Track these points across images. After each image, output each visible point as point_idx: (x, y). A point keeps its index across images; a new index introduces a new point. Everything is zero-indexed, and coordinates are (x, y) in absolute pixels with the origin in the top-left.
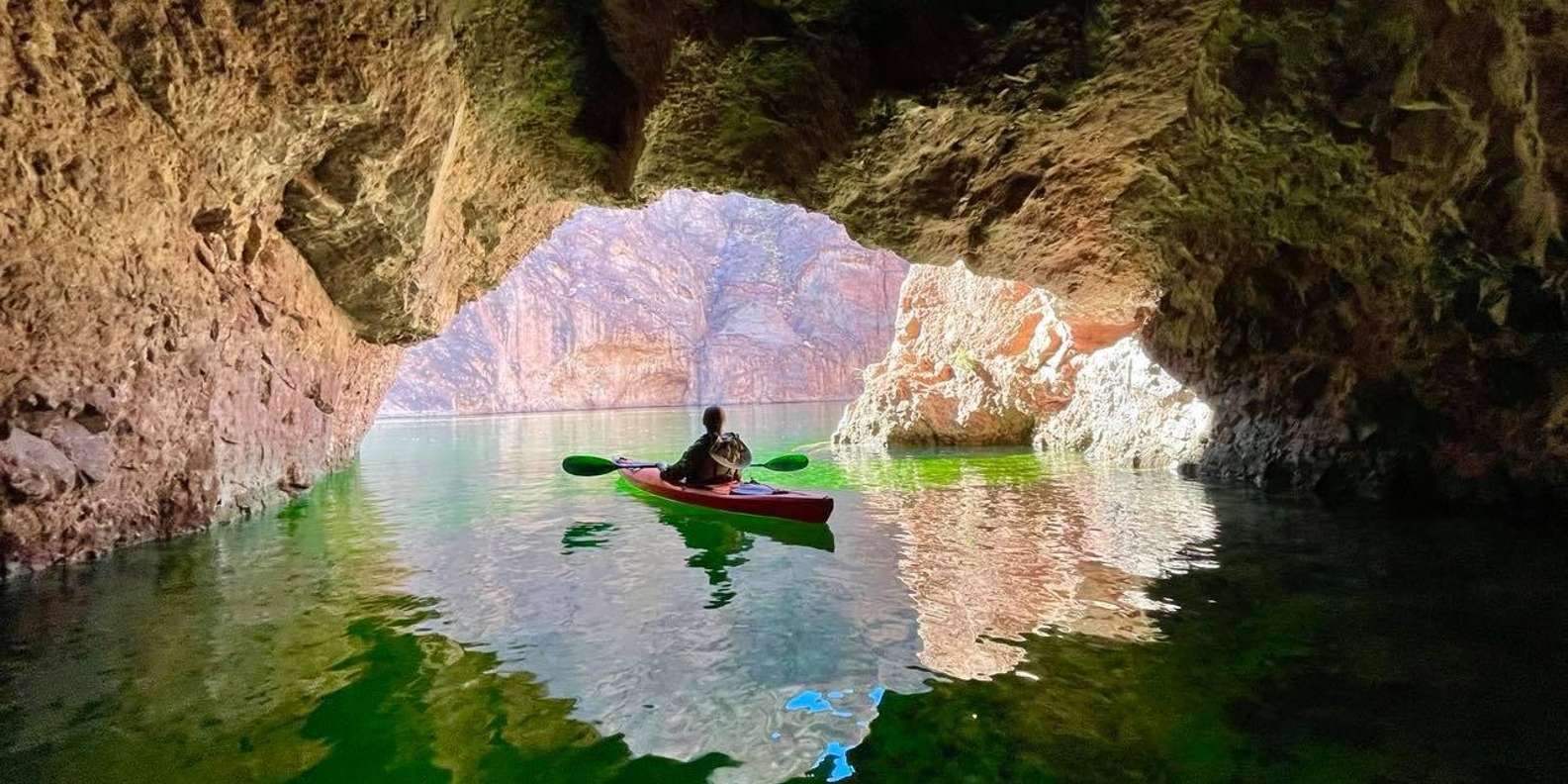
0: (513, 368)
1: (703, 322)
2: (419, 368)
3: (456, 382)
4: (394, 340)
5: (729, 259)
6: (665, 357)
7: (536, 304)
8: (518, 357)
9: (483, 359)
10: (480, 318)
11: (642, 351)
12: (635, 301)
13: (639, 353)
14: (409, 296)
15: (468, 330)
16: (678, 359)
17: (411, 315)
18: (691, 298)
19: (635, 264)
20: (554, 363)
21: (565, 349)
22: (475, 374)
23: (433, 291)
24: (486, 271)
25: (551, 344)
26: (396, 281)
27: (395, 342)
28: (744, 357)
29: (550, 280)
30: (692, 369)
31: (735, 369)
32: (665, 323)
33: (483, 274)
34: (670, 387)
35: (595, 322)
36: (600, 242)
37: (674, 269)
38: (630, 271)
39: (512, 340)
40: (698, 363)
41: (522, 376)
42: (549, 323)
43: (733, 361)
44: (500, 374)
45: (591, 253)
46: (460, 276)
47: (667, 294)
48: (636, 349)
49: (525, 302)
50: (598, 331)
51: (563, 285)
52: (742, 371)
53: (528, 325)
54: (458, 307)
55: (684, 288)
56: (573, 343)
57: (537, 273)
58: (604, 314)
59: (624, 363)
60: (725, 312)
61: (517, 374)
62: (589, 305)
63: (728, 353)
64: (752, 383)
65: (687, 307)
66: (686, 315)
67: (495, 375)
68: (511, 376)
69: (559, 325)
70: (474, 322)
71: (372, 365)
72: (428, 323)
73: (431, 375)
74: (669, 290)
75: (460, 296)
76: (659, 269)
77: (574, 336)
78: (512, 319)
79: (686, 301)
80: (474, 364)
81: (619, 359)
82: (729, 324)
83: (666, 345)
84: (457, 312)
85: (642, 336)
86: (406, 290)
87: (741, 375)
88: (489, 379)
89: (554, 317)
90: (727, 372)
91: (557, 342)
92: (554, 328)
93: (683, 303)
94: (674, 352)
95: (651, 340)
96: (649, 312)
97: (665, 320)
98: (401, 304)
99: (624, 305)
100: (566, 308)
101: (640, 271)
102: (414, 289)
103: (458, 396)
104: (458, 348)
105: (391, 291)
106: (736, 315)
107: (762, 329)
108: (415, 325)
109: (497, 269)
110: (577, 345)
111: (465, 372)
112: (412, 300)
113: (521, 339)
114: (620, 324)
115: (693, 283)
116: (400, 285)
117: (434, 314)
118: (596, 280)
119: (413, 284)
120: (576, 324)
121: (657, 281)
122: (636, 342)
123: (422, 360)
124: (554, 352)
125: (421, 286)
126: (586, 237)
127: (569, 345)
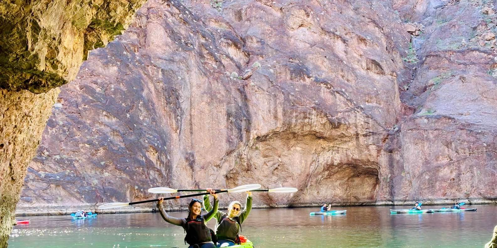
0: (187, 159)
1: (397, 103)
2: (95, 158)
3: (131, 174)
4: (26, 85)
5: (431, 24)
6: (352, 144)
7: (210, 88)
8: (192, 147)
9: (156, 150)
10: (153, 105)
11: (324, 138)
12: (317, 81)
13: (321, 141)
14: (33, 36)
15: (141, 118)
16: (367, 146)
17: (36, 56)
18: (382, 73)
19: (317, 37)
20: (229, 153)
21: (241, 138)
22: (149, 165)
23: (55, 32)
24: (109, 12)
25: (224, 131)
26: (19, 19)
27: (27, 88)
28: (448, 144)
29: (225, 61)
30: (383, 160)
31: (437, 158)
32: (352, 106)
33: (105, 16)
34: (357, 181)
35: (272, 107)
36: (279, 14)
37: (362, 40)
38: (312, 46)
39: (185, 126)
40: (391, 151)
41: (197, 167)
42: (223, 109)
43: (434, 148)
44: (174, 166)
45: (267, 27)
46: (83, 17)
47: (353, 70)
48: (318, 137)
49: (199, 86)
50: (276, 117)
51: (239, 67)
52: (446, 161)
53: (201, 112)
54: (85, 52)
55: (374, 62)
56: (248, 131)
57: (211, 54)
58: (282, 97)
59: (304, 153)
60: (425, 89)
61: (191, 165)
62: (265, 88)
63: (428, 139)
64: (459, 175)
65: (378, 85)
66: (377, 95)
67: (169, 167)
68: (185, 168)
69: (234, 110)
70: (148, 110)
71: (13, 118)
72: (55, 67)
73: (106, 166)
74: (356, 66)
75: (86, 42)
76: (344, 41)
77: (249, 122)
78: (185, 105)
79: (377, 77)
80: (147, 154)
81: (298, 149)
82: (429, 104)
83: (352, 131)
84: (85, 59)
85: (324, 120)
86: (29, 28)
87: (444, 166)
88: (163, 169)
89: (229, 103)
90: (427, 162)
91: (231, 130)
92: (229, 115)
93: (374, 80)
94: (361, 139)
95: (335, 125)
96: (332, 93)
97: (351, 101)
98: (25, 43)
99: (305, 86)
100: (242, 92)
101: (324, 46)
102: (36, 28)
103: (132, 188)
104: (133, 138)
105: (15, 30)
106: (439, 92)
107: (472, 107)
108: (42, 68)
109: (120, 9)
110: (254, 134)
111: (140, 163)
112: (35, 41)
113: (195, 128)
114: (300, 108)
115: (385, 55)
116: (22, 23)
117: (60, 57)
118: (274, 58)
119: (35, 23)
120: (252, 109)
121: (342, 55)
122: (318, 129)
123: (97, 150)
124: (229, 141)
125: (43, 24)
126: (263, 9)
127: (244, 133)
